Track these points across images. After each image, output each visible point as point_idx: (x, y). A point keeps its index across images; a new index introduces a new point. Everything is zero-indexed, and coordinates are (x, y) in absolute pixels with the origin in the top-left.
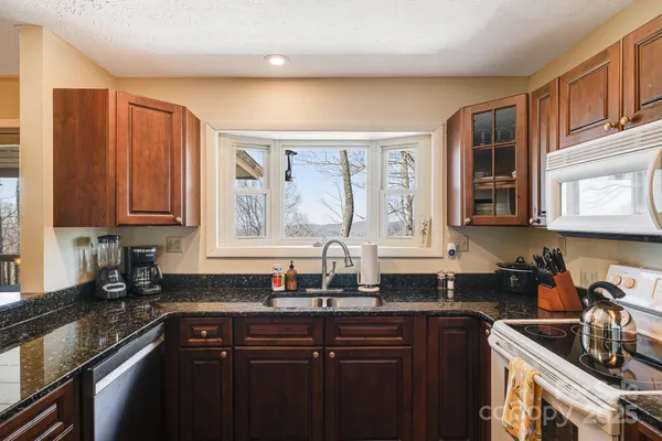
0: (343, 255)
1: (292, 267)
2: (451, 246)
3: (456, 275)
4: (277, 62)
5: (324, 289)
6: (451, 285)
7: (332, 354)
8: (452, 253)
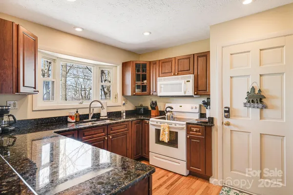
0: (101, 106)
1: (77, 112)
2: (124, 102)
3: (126, 111)
4: (79, 30)
5: (90, 119)
6: (124, 114)
7: (111, 137)
8: (124, 104)
